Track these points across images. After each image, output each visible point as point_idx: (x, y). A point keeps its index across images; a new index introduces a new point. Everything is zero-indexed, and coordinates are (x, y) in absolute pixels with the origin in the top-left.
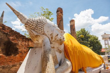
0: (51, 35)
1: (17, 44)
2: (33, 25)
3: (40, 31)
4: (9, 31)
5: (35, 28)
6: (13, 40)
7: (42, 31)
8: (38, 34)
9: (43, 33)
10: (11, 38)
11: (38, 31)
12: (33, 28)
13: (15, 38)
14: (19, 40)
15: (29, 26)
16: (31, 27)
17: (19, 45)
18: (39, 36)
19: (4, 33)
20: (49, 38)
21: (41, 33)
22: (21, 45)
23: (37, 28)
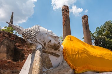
0: (43, 42)
1: (23, 50)
2: (27, 35)
3: (33, 40)
4: (14, 38)
5: (30, 37)
6: (19, 46)
7: (35, 39)
8: (32, 42)
9: (36, 41)
10: (17, 44)
11: (32, 39)
12: (28, 37)
13: (21, 44)
14: (24, 46)
15: (25, 36)
16: (26, 36)
17: (24, 51)
18: (33, 44)
19: (11, 41)
20: (41, 44)
21: (34, 41)
22: (26, 51)
23: (31, 37)
